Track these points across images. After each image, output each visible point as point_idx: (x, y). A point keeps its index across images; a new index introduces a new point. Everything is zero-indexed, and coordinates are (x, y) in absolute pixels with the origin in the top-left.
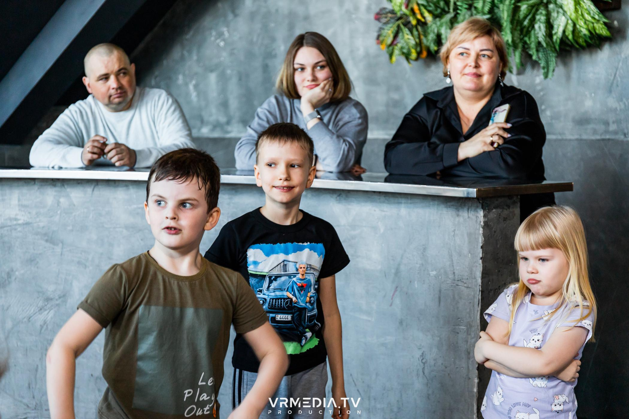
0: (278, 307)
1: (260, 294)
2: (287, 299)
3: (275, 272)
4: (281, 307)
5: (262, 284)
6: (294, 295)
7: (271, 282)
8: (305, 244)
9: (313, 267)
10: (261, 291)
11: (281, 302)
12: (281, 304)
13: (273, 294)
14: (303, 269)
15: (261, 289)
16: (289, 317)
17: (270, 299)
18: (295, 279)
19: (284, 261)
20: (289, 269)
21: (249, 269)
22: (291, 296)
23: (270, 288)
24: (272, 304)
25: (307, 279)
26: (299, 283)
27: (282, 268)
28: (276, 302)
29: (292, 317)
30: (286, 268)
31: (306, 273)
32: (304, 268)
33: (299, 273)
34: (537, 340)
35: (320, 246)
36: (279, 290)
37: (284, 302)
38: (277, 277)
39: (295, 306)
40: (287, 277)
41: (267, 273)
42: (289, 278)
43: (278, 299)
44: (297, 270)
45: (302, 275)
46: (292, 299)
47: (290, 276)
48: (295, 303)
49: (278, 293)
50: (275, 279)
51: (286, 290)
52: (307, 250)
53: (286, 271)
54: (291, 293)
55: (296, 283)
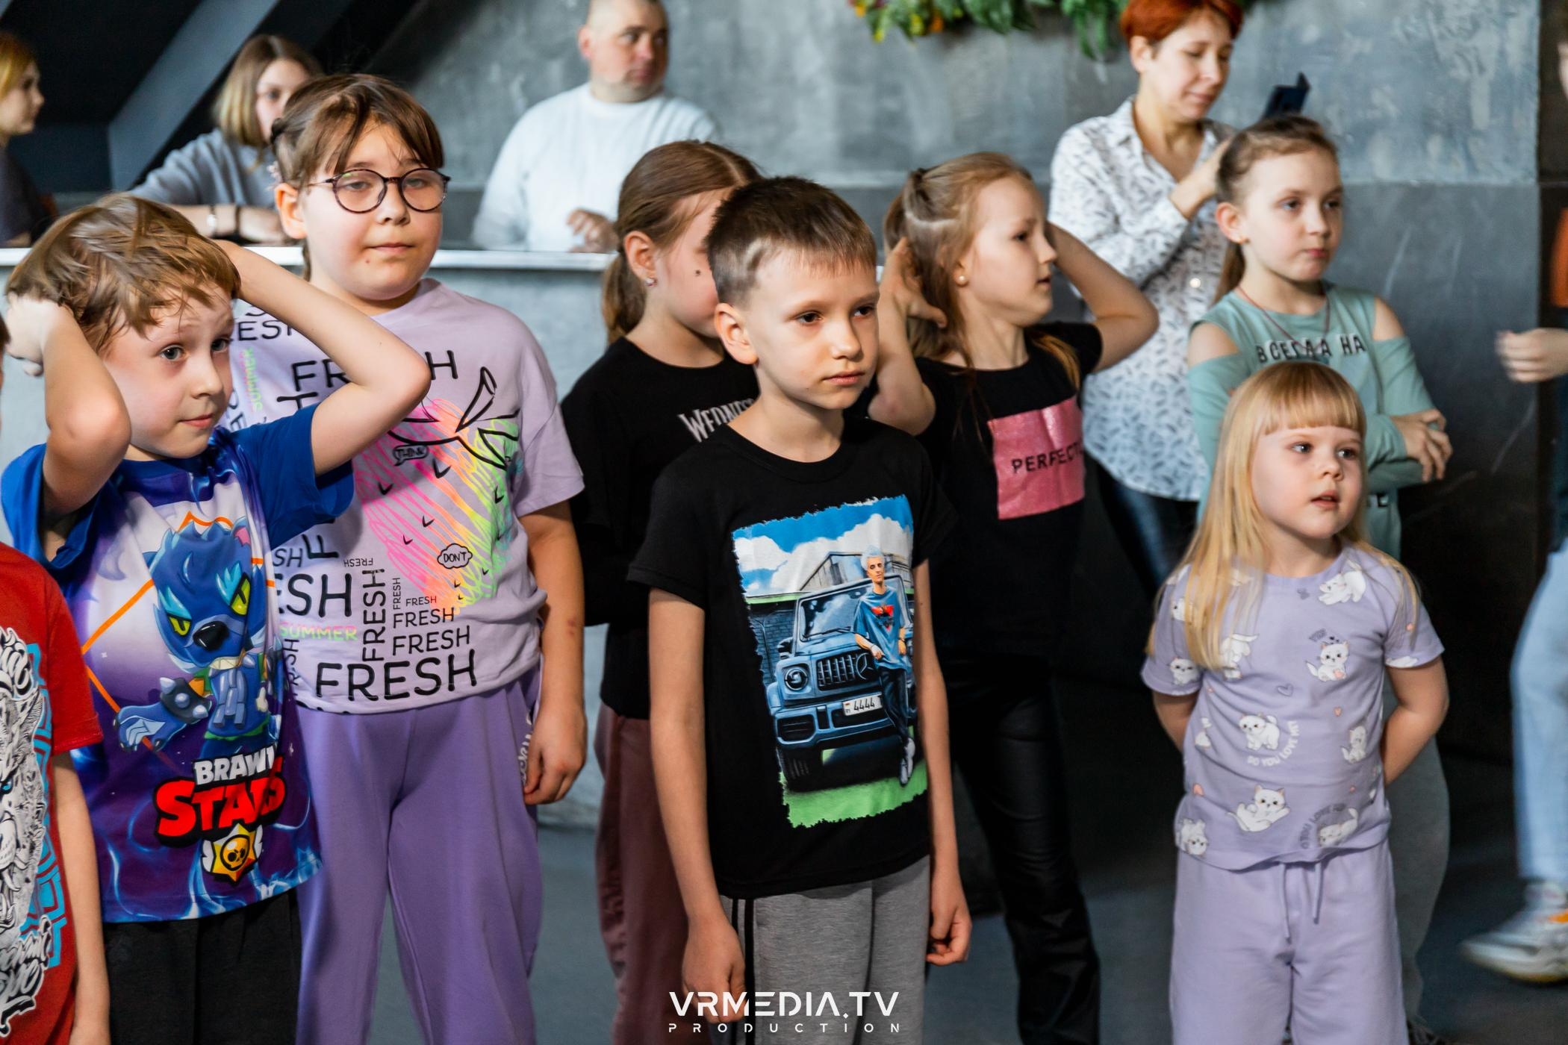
0: (843, 678)
1: (786, 657)
2: (859, 652)
3: (816, 589)
4: (850, 676)
5: (789, 626)
6: (873, 639)
7: (810, 617)
8: (869, 503)
9: (897, 560)
10: (788, 647)
11: (847, 663)
12: (848, 669)
13: (821, 647)
14: (877, 569)
15: (788, 640)
16: (872, 701)
17: (818, 661)
18: (864, 599)
19: (830, 556)
20: (845, 576)
21: (746, 595)
22: (866, 644)
23: (813, 632)
24: (826, 674)
25: (891, 593)
26: (879, 606)
27: (830, 576)
28: (833, 667)
29: (883, 699)
30: (839, 574)
31: (886, 578)
32: (879, 565)
33: (870, 582)
34: (1335, 657)
35: (901, 502)
36: (836, 633)
37: (854, 661)
38: (823, 600)
39: (881, 667)
40: (847, 597)
41: (797, 594)
42: (852, 597)
43: (838, 657)
44: (865, 573)
45: (878, 586)
46: (869, 651)
47: (853, 591)
48: (880, 661)
49: (836, 643)
50: (820, 608)
51: (852, 630)
52: (875, 519)
53: (841, 582)
54: (864, 637)
55: (869, 608)
